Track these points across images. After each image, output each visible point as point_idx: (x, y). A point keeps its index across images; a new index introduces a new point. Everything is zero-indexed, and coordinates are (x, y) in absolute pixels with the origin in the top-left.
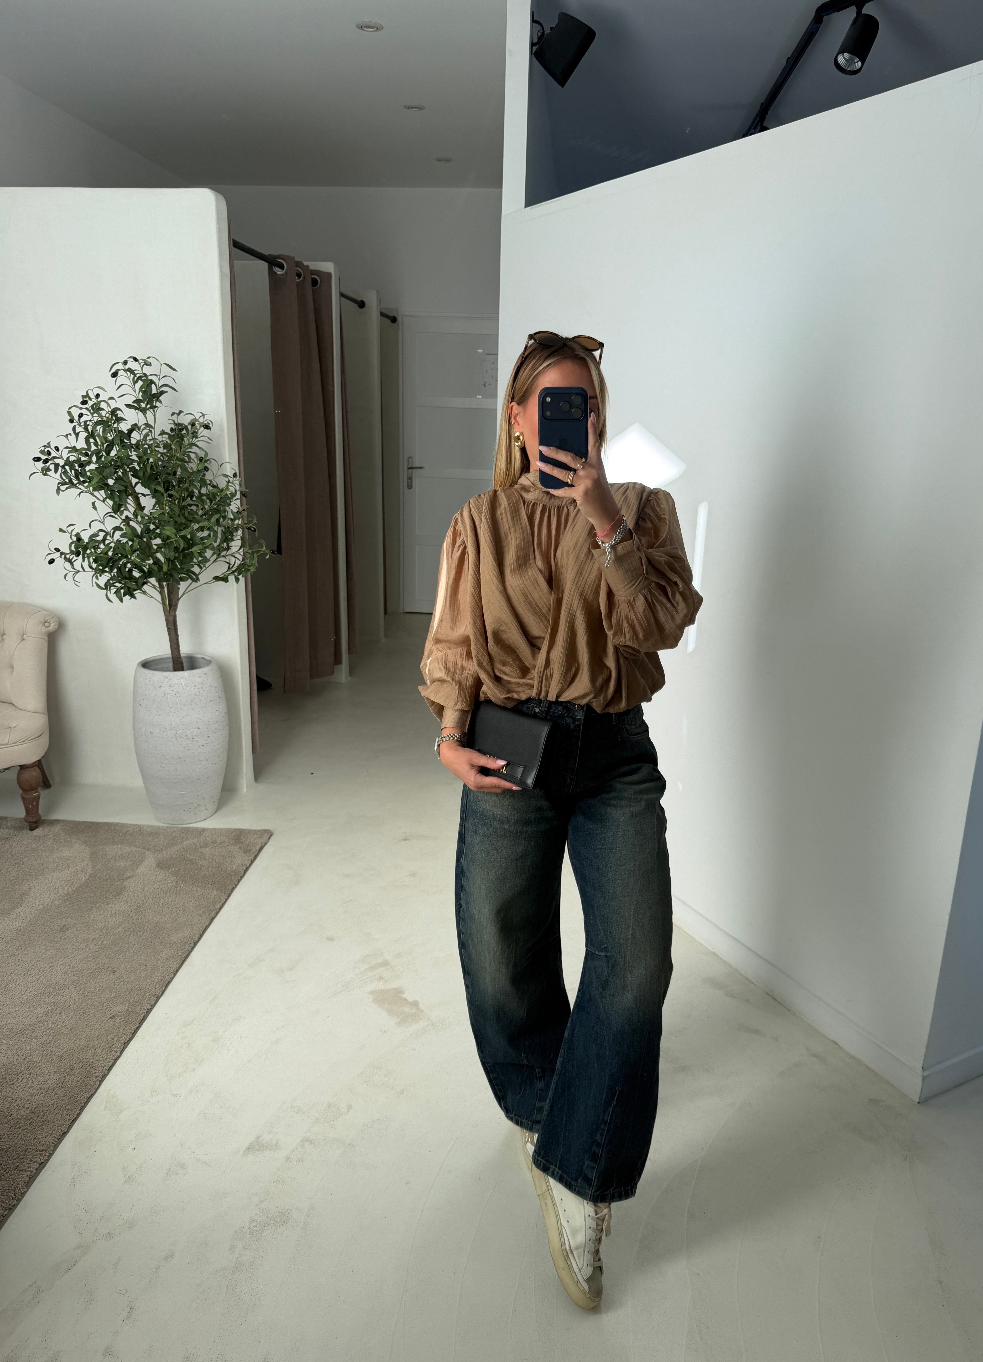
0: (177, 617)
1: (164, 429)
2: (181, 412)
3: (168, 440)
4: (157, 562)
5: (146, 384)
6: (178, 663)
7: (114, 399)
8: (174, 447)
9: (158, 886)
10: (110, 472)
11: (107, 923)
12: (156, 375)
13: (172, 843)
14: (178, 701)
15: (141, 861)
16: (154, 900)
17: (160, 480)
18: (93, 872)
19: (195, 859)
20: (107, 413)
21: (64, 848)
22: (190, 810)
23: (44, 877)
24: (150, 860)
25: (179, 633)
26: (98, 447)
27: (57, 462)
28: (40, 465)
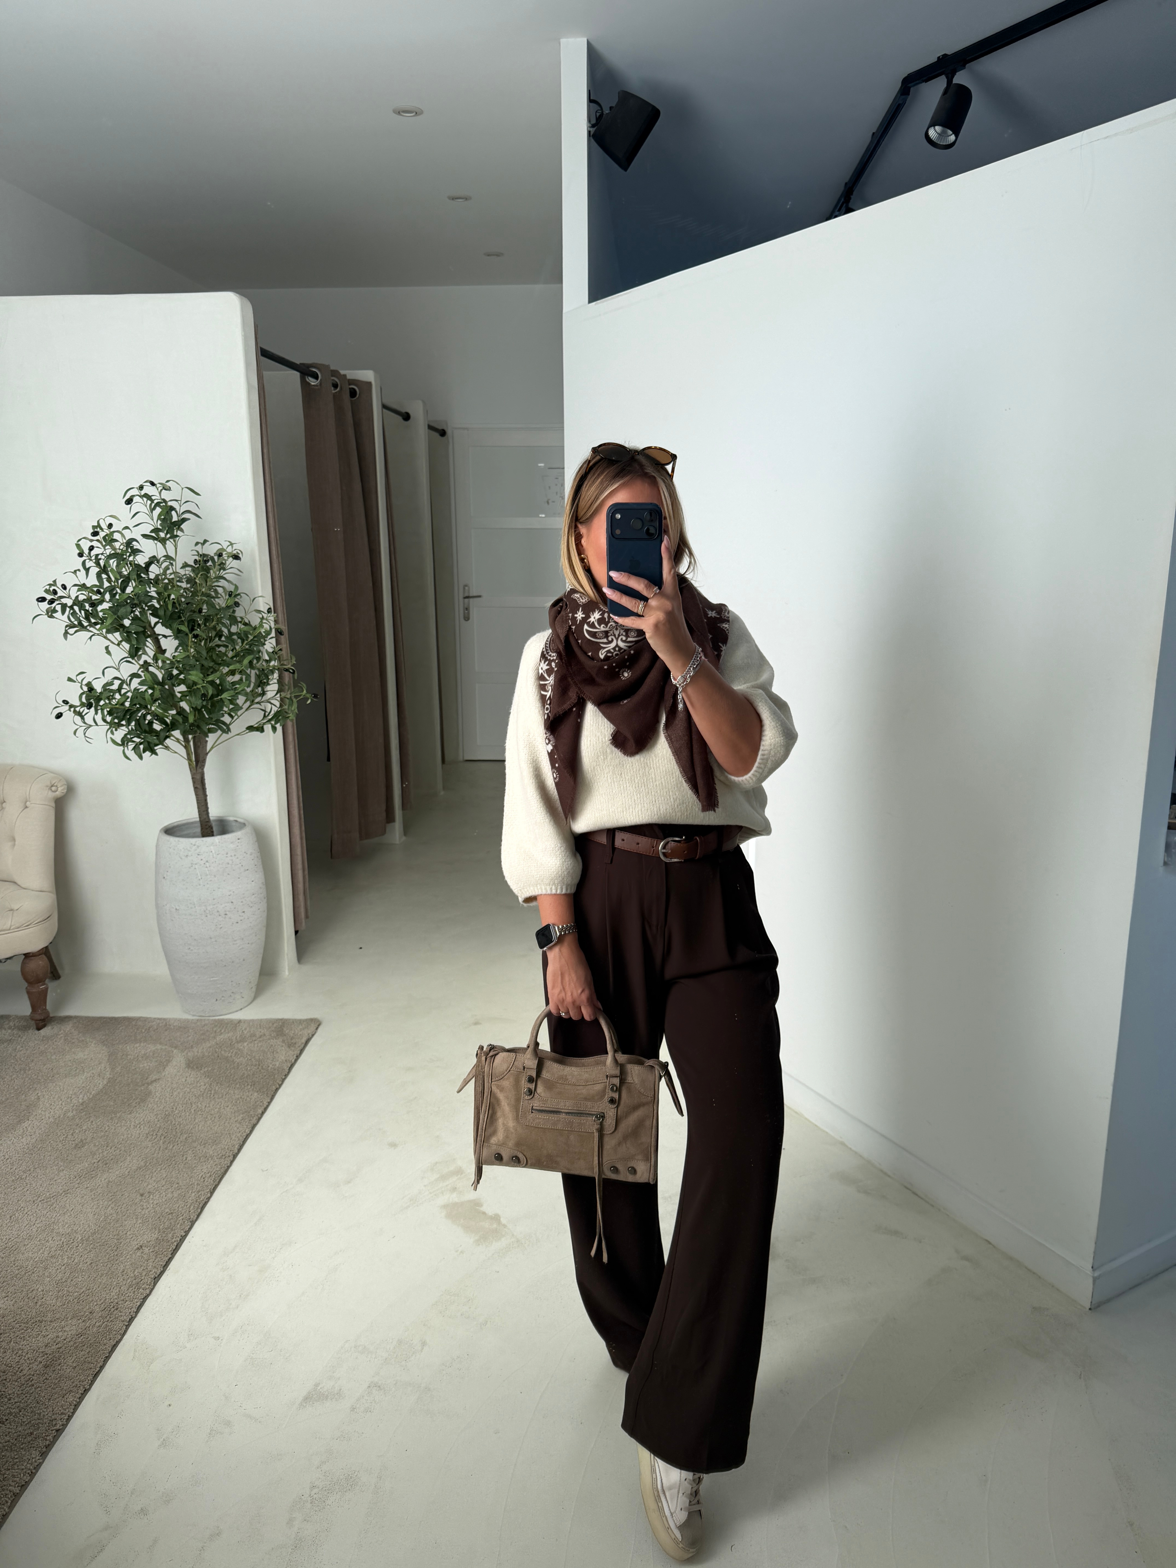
0: (205, 775)
1: (187, 562)
2: (205, 541)
3: (191, 574)
4: (181, 712)
5: (165, 511)
6: (207, 827)
7: (129, 529)
8: (198, 582)
9: (188, 1090)
10: (126, 612)
11: (129, 1136)
12: (176, 501)
13: (203, 1039)
14: (208, 872)
15: (169, 1061)
16: (184, 1106)
17: (183, 619)
18: (111, 1076)
19: (231, 1056)
20: (122, 544)
21: (78, 1049)
22: (223, 998)
23: (54, 1084)
24: (179, 1060)
25: (208, 793)
26: (111, 584)
27: (65, 603)
28: (45, 606)
